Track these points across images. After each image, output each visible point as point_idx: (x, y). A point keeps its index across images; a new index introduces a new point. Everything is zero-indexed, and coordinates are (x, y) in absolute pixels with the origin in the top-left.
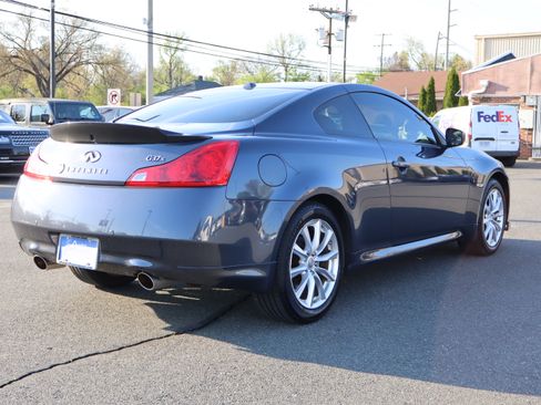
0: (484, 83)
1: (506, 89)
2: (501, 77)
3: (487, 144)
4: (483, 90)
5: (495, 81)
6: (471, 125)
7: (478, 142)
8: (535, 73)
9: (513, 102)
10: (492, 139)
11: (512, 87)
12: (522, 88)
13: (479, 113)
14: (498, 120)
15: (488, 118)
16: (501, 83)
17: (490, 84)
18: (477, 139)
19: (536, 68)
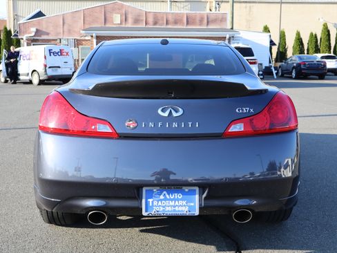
0: (34, 30)
1: (48, 34)
2: (44, 26)
3: (56, 70)
4: (33, 34)
5: (41, 29)
6: (45, 57)
7: (51, 69)
8: (65, 25)
9: (53, 42)
10: (59, 67)
11: (52, 33)
12: (58, 34)
13: (50, 50)
14: (61, 55)
15: (55, 54)
16: (44, 30)
17: (37, 30)
18: (50, 67)
19: (66, 21)
